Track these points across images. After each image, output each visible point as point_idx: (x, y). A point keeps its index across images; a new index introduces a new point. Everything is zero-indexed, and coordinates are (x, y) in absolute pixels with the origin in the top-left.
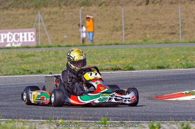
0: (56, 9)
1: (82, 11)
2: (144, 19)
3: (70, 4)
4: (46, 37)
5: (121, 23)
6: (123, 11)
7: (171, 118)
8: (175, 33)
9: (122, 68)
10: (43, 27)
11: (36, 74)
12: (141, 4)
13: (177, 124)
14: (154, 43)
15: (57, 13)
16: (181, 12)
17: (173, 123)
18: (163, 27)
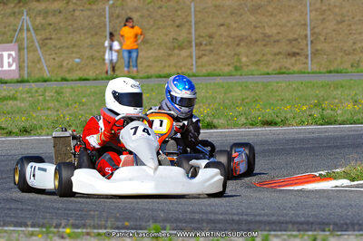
0: (58, 5)
1: (110, 8)
2: (235, 25)
4: (39, 60)
5: (190, 33)
6: (193, 9)
7: (290, 226)
10: (32, 42)
11: (17, 135)
13: (302, 238)
14: (255, 73)
16: (311, 11)
17: (295, 236)
18: (275, 42)
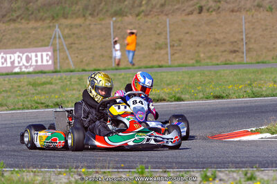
0: (79, 21)
1: (113, 23)
2: (196, 33)
3: (98, 15)
4: (67, 58)
5: (166, 39)
6: (168, 23)
7: (230, 165)
8: (238, 51)
9: (167, 99)
10: (63, 45)
11: (52, 108)
12: (191, 13)
13: (238, 172)
14: (210, 64)
15: (81, 26)
16: (245, 23)
17: (233, 172)
18: (222, 43)
